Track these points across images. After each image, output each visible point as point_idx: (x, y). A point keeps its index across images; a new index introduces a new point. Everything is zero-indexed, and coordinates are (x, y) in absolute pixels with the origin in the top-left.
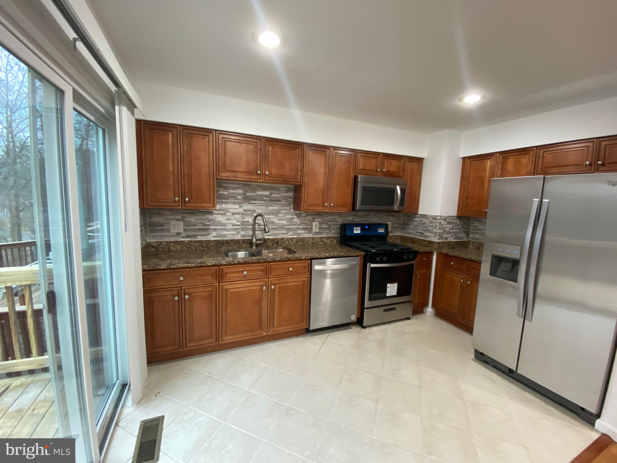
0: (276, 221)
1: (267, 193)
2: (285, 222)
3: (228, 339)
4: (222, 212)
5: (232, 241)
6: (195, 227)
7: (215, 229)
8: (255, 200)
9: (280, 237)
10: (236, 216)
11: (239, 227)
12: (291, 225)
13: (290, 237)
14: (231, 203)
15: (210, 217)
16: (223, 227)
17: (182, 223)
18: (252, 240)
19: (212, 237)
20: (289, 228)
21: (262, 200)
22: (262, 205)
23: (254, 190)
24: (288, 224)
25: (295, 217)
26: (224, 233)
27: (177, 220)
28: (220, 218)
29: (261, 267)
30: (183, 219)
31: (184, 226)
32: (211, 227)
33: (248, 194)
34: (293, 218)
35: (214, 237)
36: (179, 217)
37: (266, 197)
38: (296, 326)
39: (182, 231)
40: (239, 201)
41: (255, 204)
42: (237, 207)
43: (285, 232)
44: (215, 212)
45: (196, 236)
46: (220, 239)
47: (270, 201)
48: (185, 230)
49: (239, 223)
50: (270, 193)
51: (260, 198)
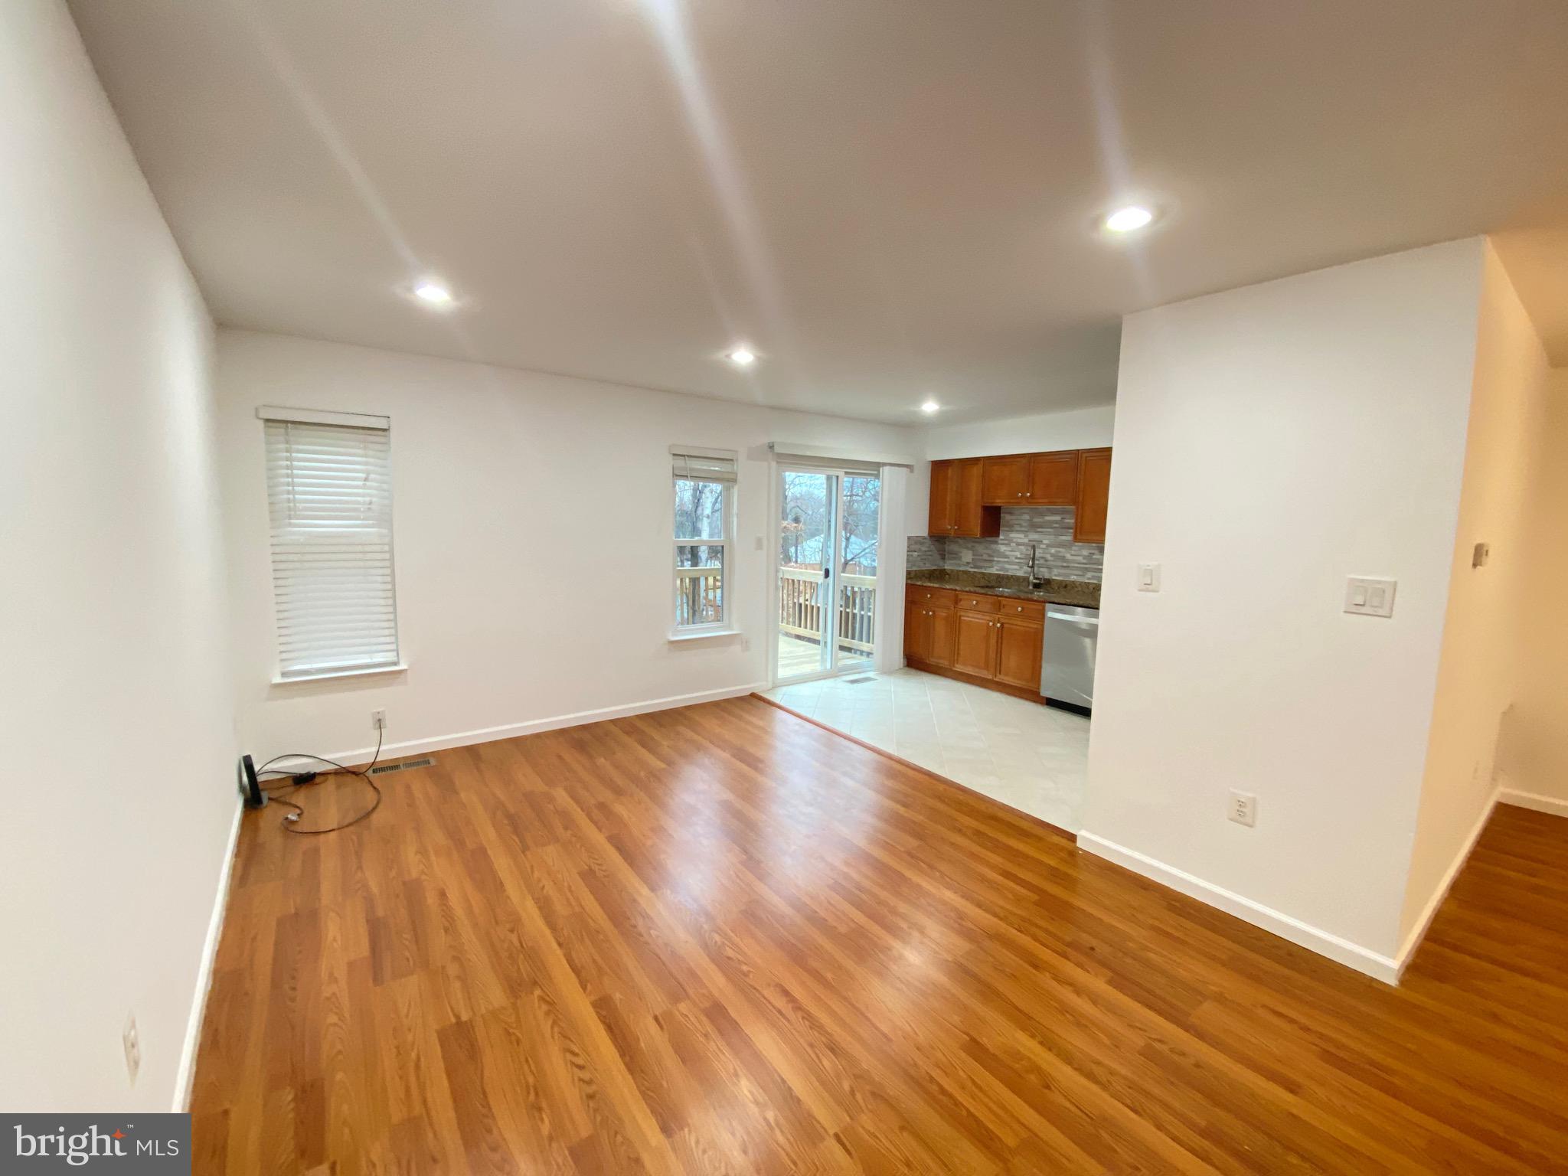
0: (1068, 556)
1: (1057, 518)
2: (1080, 559)
3: (959, 668)
4: (1006, 542)
5: (1012, 576)
6: (980, 558)
7: (998, 562)
8: (1042, 527)
9: (1073, 578)
10: (1020, 547)
11: (1022, 561)
12: (1090, 564)
13: (1087, 581)
14: (1017, 531)
15: (994, 546)
16: (1006, 560)
17: (971, 552)
18: (1028, 578)
19: (994, 571)
20: (1086, 568)
21: (1052, 528)
22: (1049, 534)
23: (1042, 515)
24: (1085, 561)
25: (1096, 552)
26: (1007, 566)
27: (968, 548)
28: (1003, 548)
29: (991, 599)
30: (972, 549)
31: (974, 555)
32: (996, 559)
33: (1035, 520)
34: (1093, 554)
35: (997, 570)
36: (970, 545)
37: (1056, 523)
38: (1024, 683)
39: (971, 561)
40: (1026, 530)
41: (1041, 532)
42: (1022, 536)
43: (1080, 573)
44: (1000, 542)
45: (981, 567)
46: (1002, 573)
47: (1063, 528)
48: (973, 559)
49: (1022, 556)
50: (1062, 518)
51: (1049, 525)
